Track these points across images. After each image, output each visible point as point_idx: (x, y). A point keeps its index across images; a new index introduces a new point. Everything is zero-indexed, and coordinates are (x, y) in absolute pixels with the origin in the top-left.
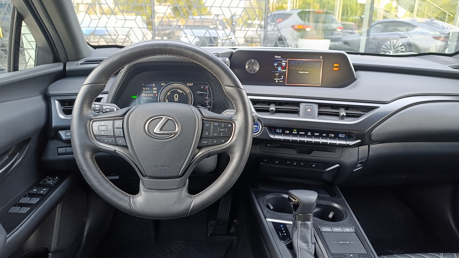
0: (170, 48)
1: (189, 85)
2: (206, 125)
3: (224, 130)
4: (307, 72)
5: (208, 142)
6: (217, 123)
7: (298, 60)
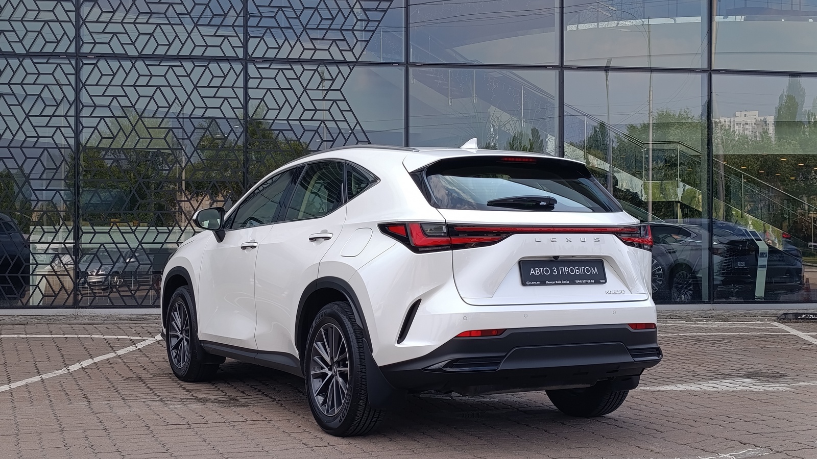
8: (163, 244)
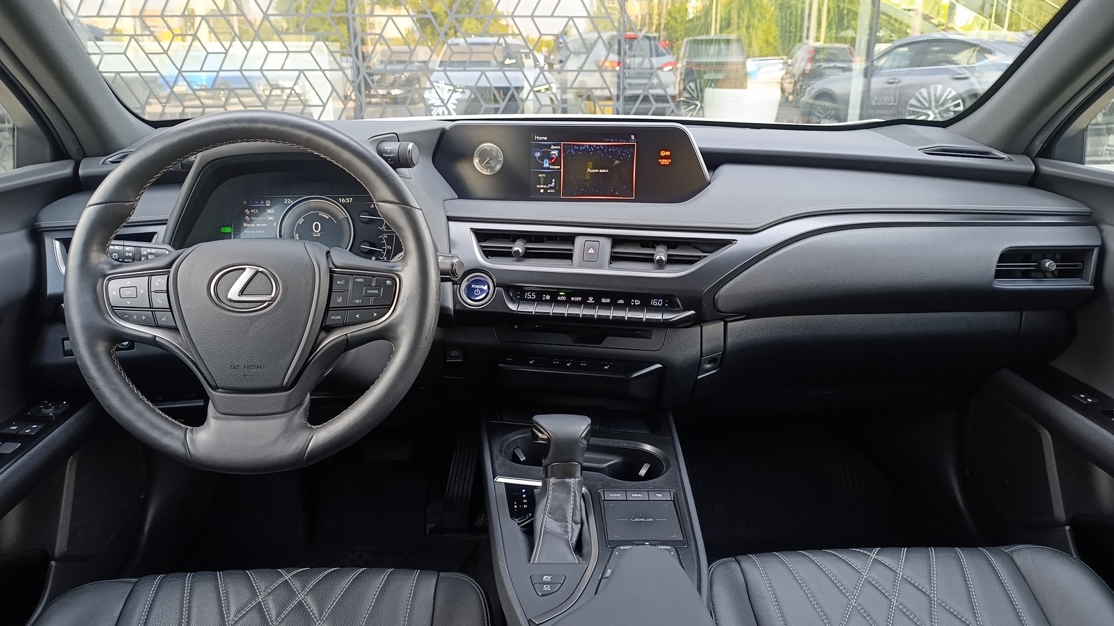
0: (261, 125)
1: (343, 201)
2: (338, 282)
3: (377, 292)
4: (604, 171)
5: (343, 318)
6: (360, 278)
7: (584, 145)
8: (218, 72)
